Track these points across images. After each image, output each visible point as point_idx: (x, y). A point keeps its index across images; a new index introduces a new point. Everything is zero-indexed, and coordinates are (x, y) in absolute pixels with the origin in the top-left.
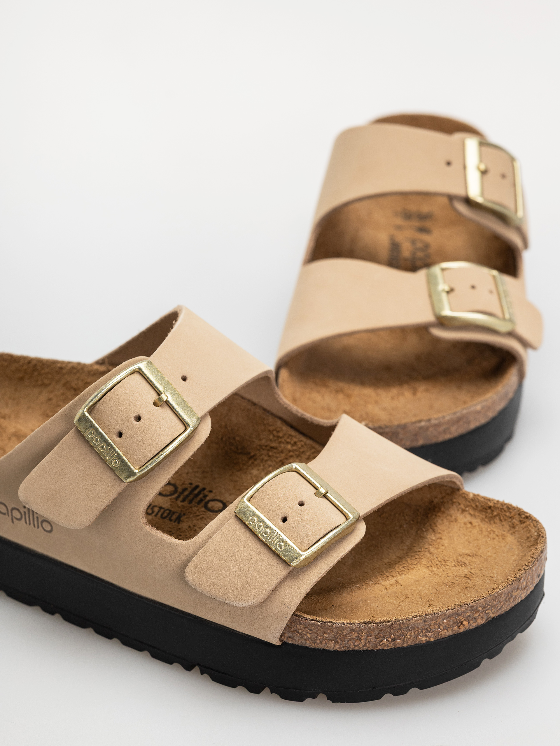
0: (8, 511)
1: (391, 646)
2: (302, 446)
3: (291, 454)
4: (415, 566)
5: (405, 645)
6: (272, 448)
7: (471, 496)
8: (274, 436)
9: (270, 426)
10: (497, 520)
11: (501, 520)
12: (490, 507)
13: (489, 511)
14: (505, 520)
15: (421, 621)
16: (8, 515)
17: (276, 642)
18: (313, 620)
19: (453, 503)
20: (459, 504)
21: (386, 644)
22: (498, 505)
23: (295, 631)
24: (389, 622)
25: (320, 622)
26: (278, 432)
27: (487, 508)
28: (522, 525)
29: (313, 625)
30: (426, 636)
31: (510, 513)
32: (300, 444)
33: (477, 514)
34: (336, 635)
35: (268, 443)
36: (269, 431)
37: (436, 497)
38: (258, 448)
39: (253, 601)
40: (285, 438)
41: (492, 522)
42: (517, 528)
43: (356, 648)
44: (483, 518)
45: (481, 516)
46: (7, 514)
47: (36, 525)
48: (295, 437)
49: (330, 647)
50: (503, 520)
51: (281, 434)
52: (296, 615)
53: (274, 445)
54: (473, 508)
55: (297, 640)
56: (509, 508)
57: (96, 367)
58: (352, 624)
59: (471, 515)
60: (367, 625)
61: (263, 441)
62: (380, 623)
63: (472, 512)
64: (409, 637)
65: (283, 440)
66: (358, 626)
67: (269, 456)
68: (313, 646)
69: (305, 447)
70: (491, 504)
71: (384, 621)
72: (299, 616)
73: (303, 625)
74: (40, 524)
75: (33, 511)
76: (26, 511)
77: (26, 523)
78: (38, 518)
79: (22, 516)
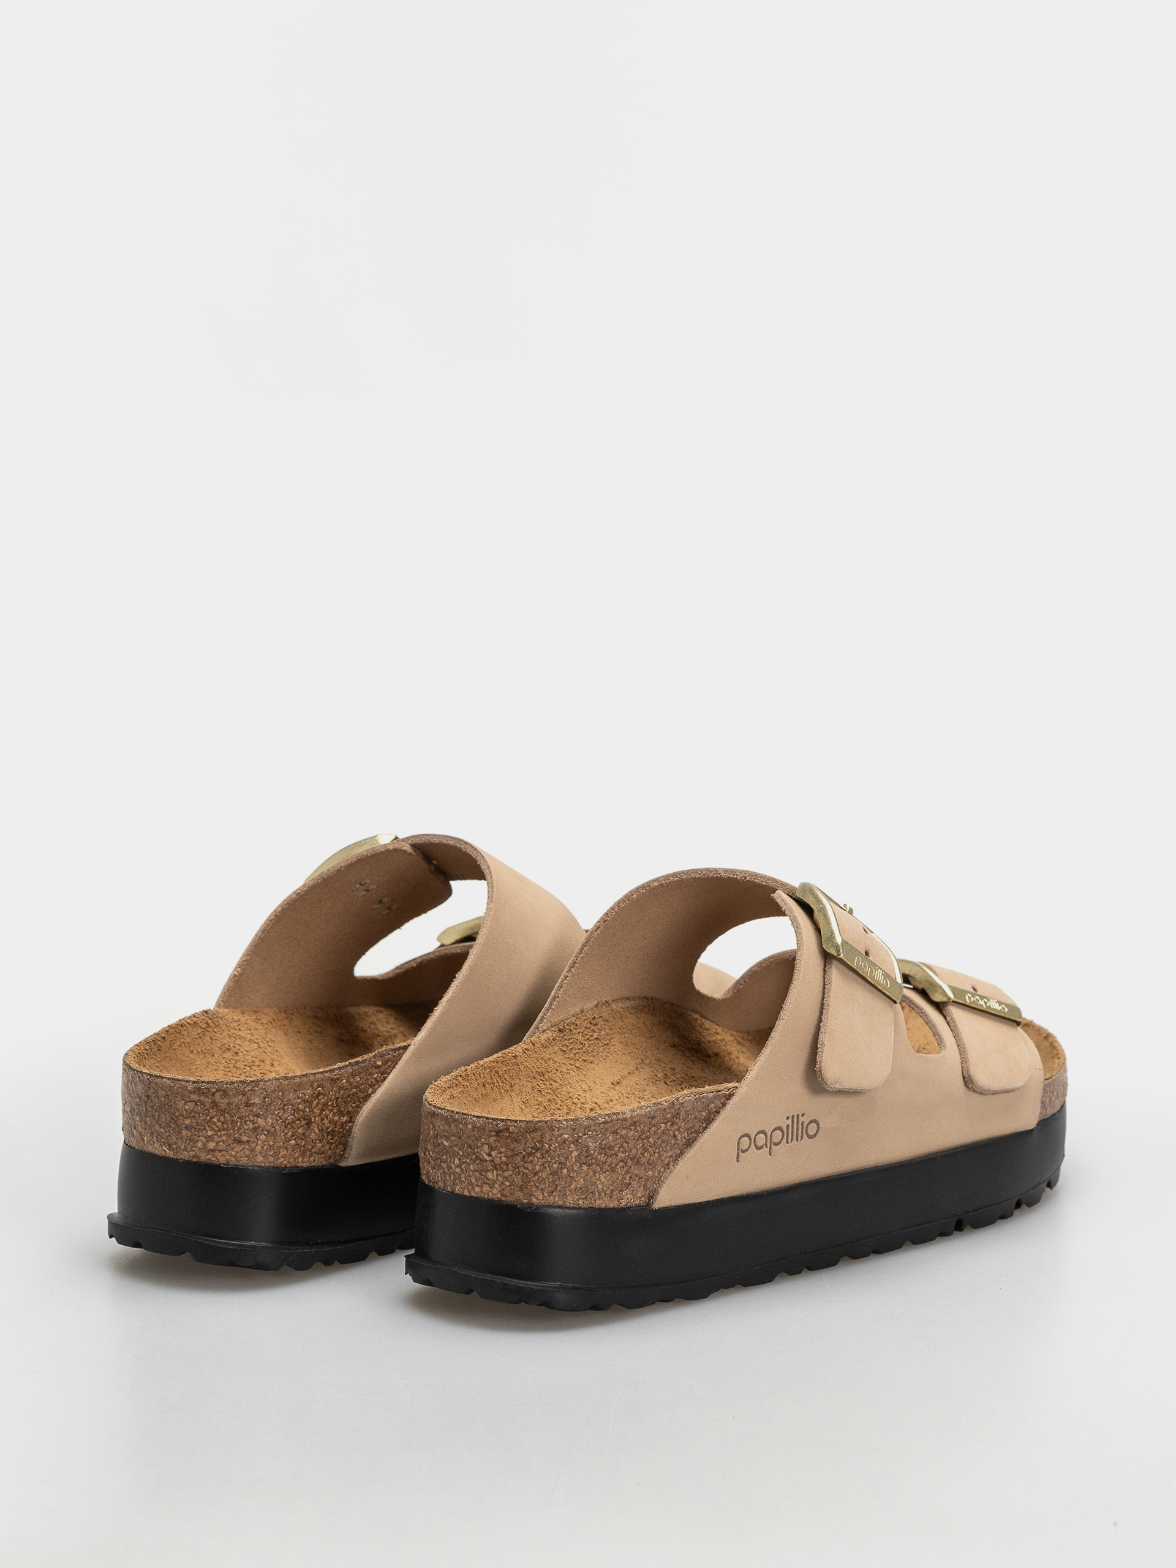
0: (766, 1140)
16: (766, 1147)
39: (1028, 1073)
46: (763, 1146)
47: (800, 1137)
74: (804, 1132)
75: (798, 1116)
76: (789, 1122)
77: (787, 1143)
78: (803, 1123)
79: (783, 1136)
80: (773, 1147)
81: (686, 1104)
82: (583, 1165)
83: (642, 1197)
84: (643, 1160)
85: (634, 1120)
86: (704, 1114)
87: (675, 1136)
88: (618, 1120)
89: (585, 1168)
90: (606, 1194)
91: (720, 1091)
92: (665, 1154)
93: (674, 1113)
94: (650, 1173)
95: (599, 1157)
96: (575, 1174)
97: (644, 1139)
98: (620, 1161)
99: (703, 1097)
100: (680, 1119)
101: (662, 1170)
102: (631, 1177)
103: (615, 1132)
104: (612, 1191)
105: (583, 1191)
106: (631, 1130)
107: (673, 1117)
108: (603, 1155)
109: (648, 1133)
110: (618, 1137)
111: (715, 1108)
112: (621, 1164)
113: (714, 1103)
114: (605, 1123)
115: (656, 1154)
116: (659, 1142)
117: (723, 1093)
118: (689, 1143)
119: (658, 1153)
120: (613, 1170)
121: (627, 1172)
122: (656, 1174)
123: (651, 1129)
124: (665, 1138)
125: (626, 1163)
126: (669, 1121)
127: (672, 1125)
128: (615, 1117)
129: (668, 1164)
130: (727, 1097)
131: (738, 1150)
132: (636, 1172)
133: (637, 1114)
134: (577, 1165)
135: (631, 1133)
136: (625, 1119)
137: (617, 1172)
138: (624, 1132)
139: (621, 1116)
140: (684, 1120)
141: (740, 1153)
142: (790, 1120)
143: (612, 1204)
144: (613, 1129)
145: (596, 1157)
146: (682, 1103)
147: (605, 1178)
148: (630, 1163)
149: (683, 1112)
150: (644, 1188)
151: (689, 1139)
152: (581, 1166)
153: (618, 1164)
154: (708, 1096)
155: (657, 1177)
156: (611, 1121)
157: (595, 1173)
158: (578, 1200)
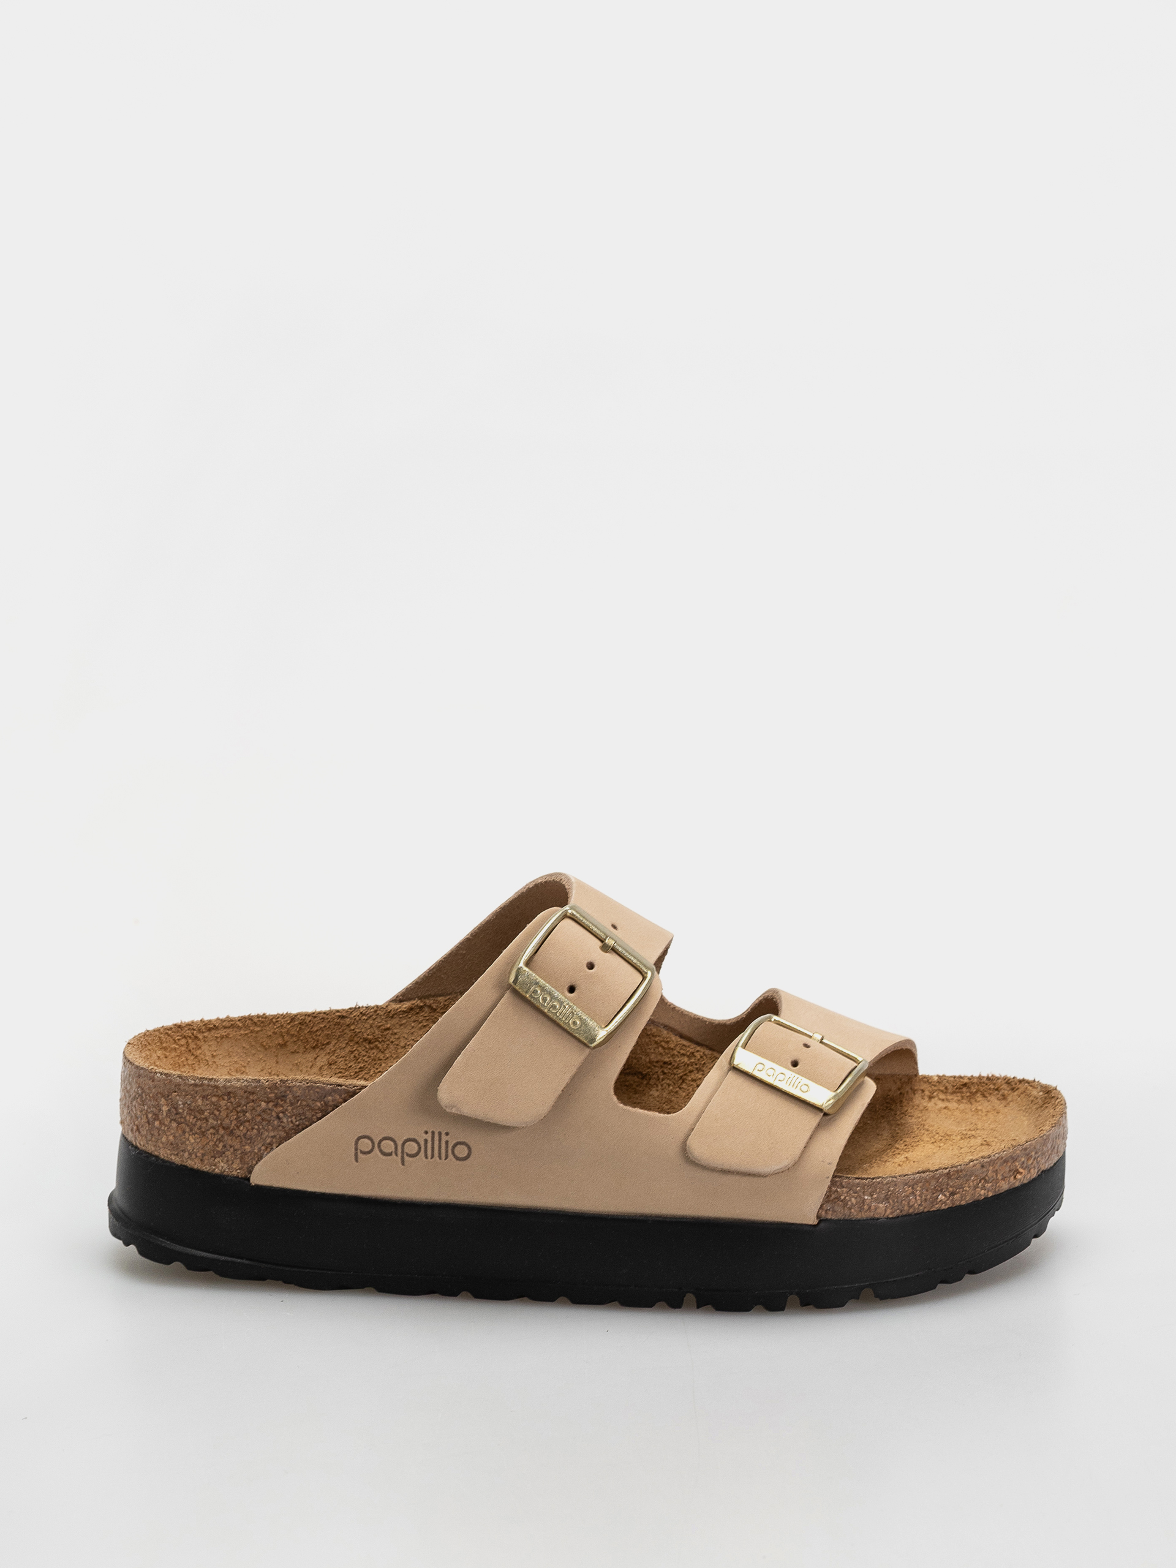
0: (396, 1148)
1: (949, 1204)
2: (701, 1057)
3: (690, 1068)
4: (918, 1143)
5: (963, 1203)
6: (665, 1063)
7: (936, 1078)
8: (664, 1048)
9: (656, 1036)
10: (979, 1097)
11: (984, 1096)
12: (965, 1085)
13: (964, 1090)
14: (990, 1094)
15: (978, 1166)
16: (396, 1155)
17: (812, 1220)
18: (858, 1179)
19: (914, 1091)
20: (923, 1091)
21: (943, 1201)
22: (975, 1080)
23: (836, 1198)
24: (946, 1169)
25: (867, 1179)
26: (667, 1042)
27: (962, 1087)
28: (1016, 1093)
29: (858, 1185)
30: (983, 1188)
31: (994, 1084)
32: (698, 1055)
33: (949, 1097)
34: (887, 1195)
35: (659, 1058)
36: (656, 1042)
37: (890, 1090)
38: (649, 1065)
39: (785, 1162)
40: (678, 1049)
41: (972, 1101)
42: (1010, 1099)
43: (911, 1211)
44: (959, 1100)
45: (956, 1098)
46: (394, 1154)
47: (443, 1156)
48: (689, 1047)
49: (880, 1213)
50: (987, 1095)
51: (672, 1046)
52: (836, 1177)
53: (667, 1060)
54: (942, 1091)
55: (838, 1213)
56: (991, 1079)
57: (394, 1006)
58: (905, 1176)
59: (943, 1100)
60: (922, 1175)
61: (653, 1056)
62: (937, 1170)
63: (942, 1096)
64: (968, 1189)
65: (675, 1052)
66: (912, 1177)
67: (664, 1073)
68: (859, 1217)
69: (705, 1057)
70: (966, 1081)
71: (940, 1169)
72: (840, 1177)
73: (846, 1188)
74: (450, 1152)
75: (440, 1134)
76: (429, 1137)
77: (426, 1158)
78: (447, 1142)
79: (420, 1148)
80: (406, 1158)
81: (295, 1089)
82: (173, 1122)
83: (239, 1169)
84: (238, 1133)
85: (229, 1090)
86: (319, 1104)
87: (278, 1118)
88: (209, 1085)
89: (174, 1125)
90: (197, 1157)
91: (341, 1086)
92: (267, 1134)
93: (279, 1094)
94: (247, 1147)
95: (188, 1118)
96: (166, 1128)
97: (240, 1112)
98: (211, 1128)
99: (318, 1087)
100: (285, 1102)
101: (263, 1148)
102: (224, 1146)
103: (204, 1097)
104: (203, 1155)
105: (174, 1147)
106: (224, 1100)
107: (277, 1098)
108: (192, 1117)
109: (245, 1107)
110: (208, 1102)
111: (333, 1101)
112: (212, 1131)
113: (332, 1096)
114: (195, 1085)
115: (255, 1131)
116: (259, 1119)
117: (344, 1089)
118: (298, 1130)
119: (257, 1129)
120: (203, 1134)
121: (220, 1140)
122: (256, 1151)
123: (248, 1103)
124: (266, 1116)
125: (218, 1131)
126: (273, 1102)
127: (276, 1105)
128: (206, 1082)
129: (271, 1144)
130: (351, 1094)
131: (356, 1149)
132: (230, 1142)
133: (231, 1086)
134: (167, 1120)
135: (223, 1103)
136: (216, 1087)
137: (208, 1137)
138: (214, 1099)
139: (212, 1083)
140: (292, 1104)
141: (359, 1153)
142: (430, 1134)
143: (206, 1168)
144: (204, 1094)
145: (185, 1117)
146: (289, 1087)
147: (195, 1140)
148: (222, 1132)
149: (290, 1096)
150: (241, 1161)
151: (298, 1126)
152: (171, 1122)
153: (208, 1130)
154: (324, 1088)
155: (256, 1153)
156: (202, 1085)
157: (184, 1132)
158: (171, 1155)
